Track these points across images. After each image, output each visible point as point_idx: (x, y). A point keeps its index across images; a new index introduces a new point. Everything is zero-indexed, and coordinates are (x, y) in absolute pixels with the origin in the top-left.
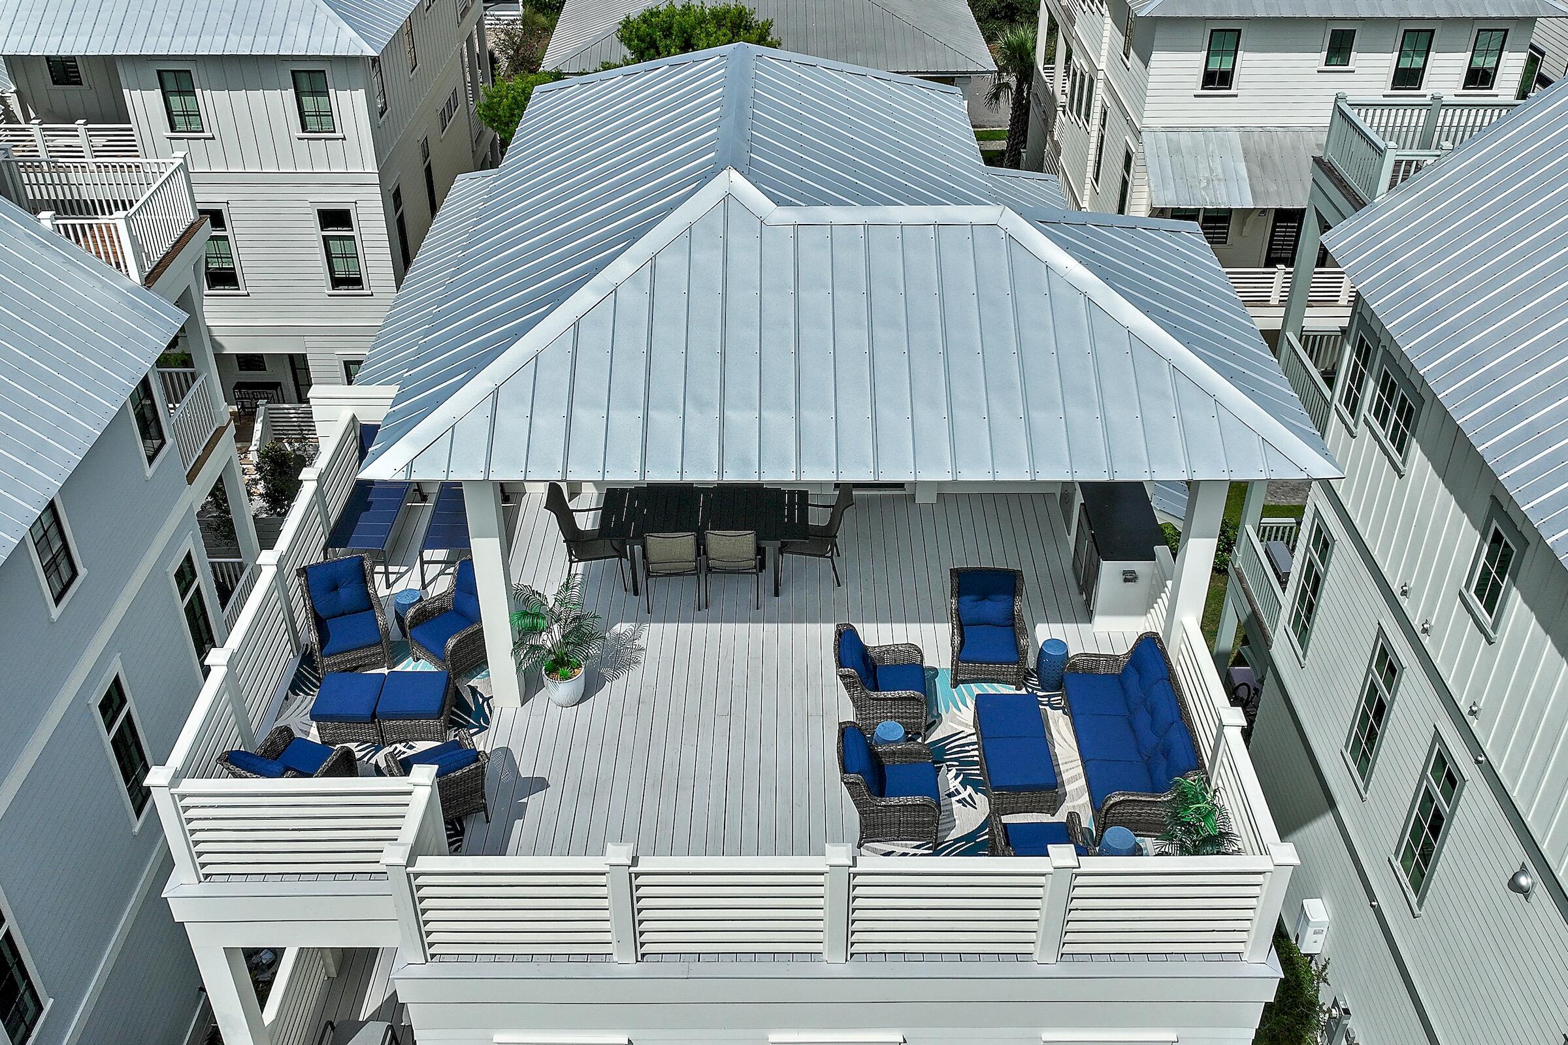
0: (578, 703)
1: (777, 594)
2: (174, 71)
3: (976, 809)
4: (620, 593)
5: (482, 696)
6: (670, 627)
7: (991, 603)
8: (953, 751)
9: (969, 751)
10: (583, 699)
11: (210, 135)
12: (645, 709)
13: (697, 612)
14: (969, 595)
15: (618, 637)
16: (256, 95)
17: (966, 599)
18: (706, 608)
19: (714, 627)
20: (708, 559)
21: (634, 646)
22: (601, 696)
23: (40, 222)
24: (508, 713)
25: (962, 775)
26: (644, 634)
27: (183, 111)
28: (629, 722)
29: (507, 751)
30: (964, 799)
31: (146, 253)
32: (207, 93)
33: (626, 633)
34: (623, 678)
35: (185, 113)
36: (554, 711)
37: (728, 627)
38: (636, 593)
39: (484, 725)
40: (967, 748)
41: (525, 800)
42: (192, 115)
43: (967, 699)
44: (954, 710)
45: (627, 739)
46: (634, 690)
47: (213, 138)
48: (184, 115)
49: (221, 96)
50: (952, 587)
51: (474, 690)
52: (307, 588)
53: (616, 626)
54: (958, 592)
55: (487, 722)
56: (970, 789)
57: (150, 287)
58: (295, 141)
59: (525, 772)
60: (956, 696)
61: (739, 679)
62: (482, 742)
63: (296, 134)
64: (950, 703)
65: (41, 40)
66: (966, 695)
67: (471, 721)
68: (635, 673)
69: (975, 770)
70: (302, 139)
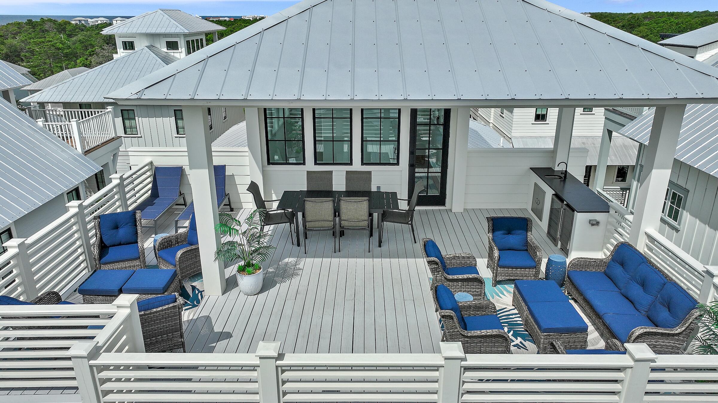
0: (258, 294)
1: (380, 246)
2: (128, 110)
3: (528, 350)
4: (289, 246)
5: (198, 290)
6: (318, 260)
7: (514, 236)
8: (502, 318)
9: (513, 318)
10: (262, 291)
11: (140, 136)
12: (300, 297)
13: (333, 254)
14: (499, 231)
15: (287, 264)
16: (160, 120)
17: (498, 233)
18: (339, 252)
19: (344, 260)
20: (340, 220)
21: (296, 268)
22: (273, 291)
23: (37, 123)
24: (213, 299)
25: (512, 331)
26: (302, 263)
27: (130, 126)
28: (289, 303)
29: (208, 318)
30: (517, 344)
31: (86, 141)
32: (140, 119)
33: (291, 262)
34: (288, 282)
35: (131, 127)
36: (242, 297)
37: (352, 261)
38: (299, 245)
39: (197, 304)
40: (511, 317)
41: (214, 345)
42: (134, 128)
43: (504, 292)
44: (497, 297)
45: (288, 311)
46: (294, 288)
47: (141, 137)
48: (130, 128)
49: (145, 120)
50: (488, 227)
51: (194, 288)
52: (99, 227)
53: (287, 259)
54: (493, 230)
55: (198, 302)
56: (520, 339)
57: (86, 155)
58: (174, 138)
59: (217, 329)
60: (497, 290)
61: (359, 283)
62: (193, 313)
63: (175, 135)
64: (494, 294)
65: (75, 97)
66: (503, 290)
67: (188, 302)
68: (295, 280)
69: (521, 329)
70: (177, 137)
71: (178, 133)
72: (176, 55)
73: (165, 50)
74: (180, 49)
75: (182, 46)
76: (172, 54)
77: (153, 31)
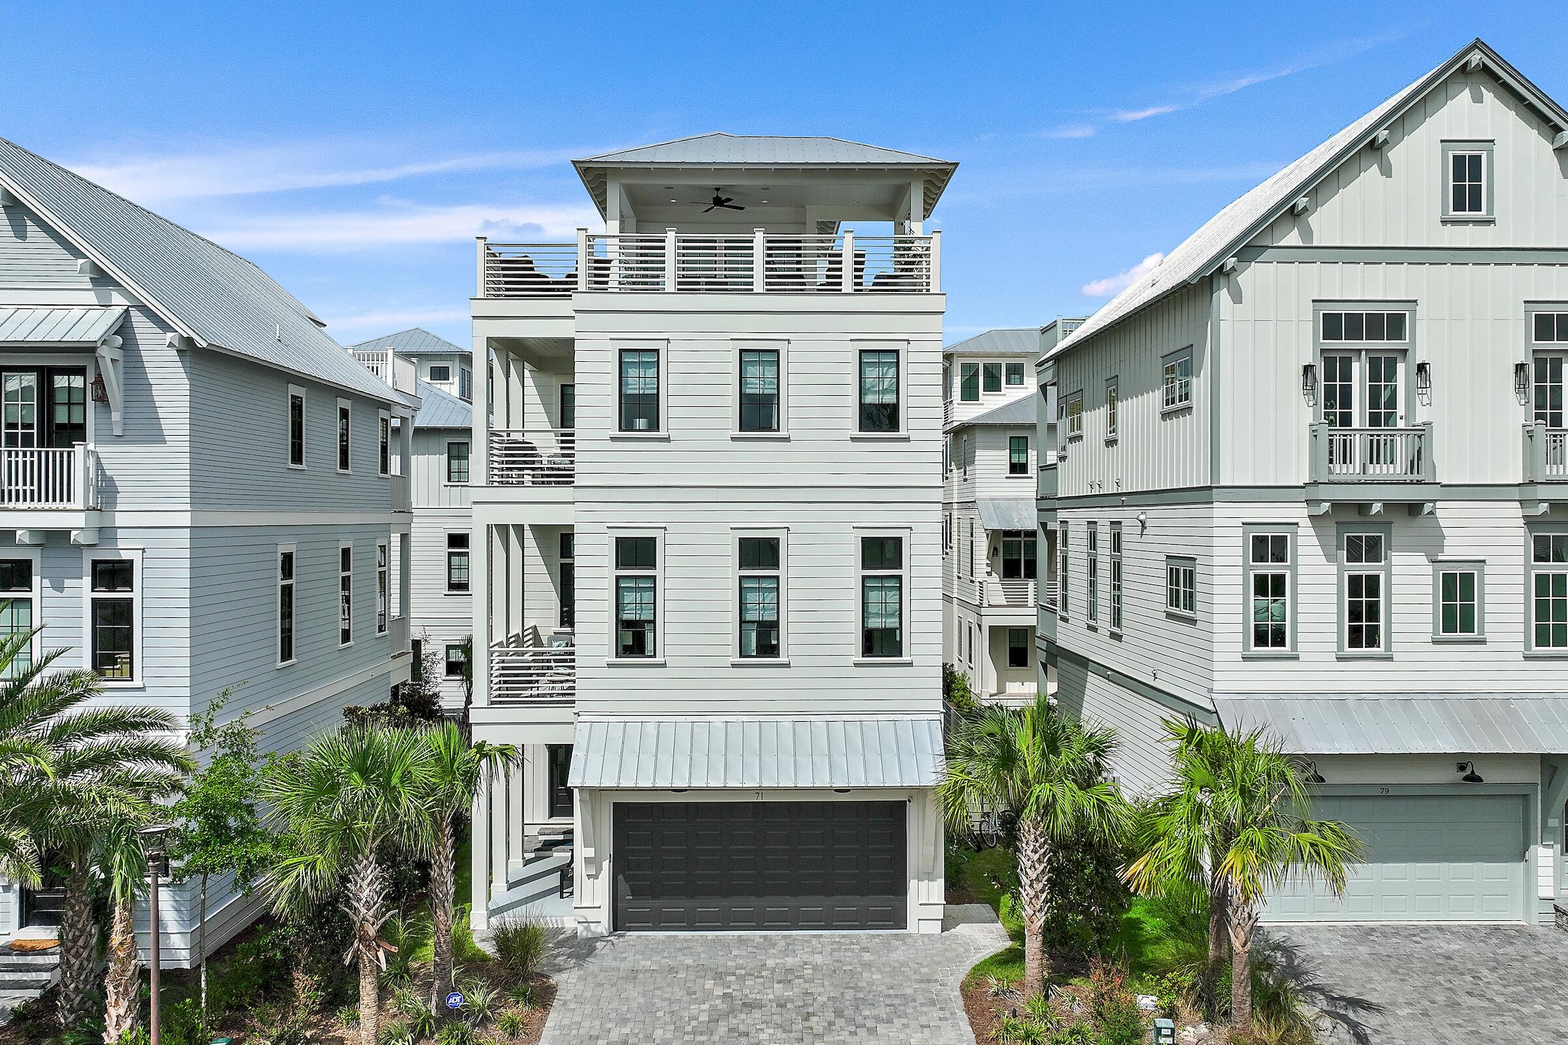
63: (443, 483)
70: (447, 486)
71: (449, 480)
72: (444, 388)
73: (428, 379)
74: (451, 378)
75: (455, 373)
76: (438, 386)
77: (407, 349)
